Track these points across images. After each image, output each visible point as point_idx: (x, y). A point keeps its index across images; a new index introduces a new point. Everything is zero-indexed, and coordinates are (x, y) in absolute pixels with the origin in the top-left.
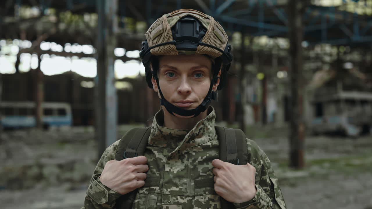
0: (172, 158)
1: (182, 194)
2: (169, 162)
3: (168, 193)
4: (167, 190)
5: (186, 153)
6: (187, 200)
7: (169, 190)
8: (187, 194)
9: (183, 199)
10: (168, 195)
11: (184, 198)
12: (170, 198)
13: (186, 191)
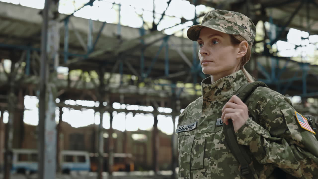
0: (206, 107)
1: (207, 132)
2: (204, 110)
3: (200, 132)
4: (200, 130)
5: (215, 103)
6: (211, 135)
7: (201, 130)
8: (211, 131)
9: (208, 135)
10: (200, 133)
11: (208, 133)
12: (201, 135)
13: (211, 129)
